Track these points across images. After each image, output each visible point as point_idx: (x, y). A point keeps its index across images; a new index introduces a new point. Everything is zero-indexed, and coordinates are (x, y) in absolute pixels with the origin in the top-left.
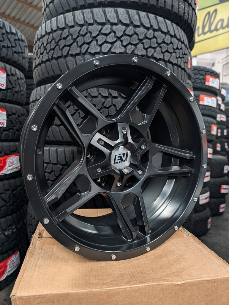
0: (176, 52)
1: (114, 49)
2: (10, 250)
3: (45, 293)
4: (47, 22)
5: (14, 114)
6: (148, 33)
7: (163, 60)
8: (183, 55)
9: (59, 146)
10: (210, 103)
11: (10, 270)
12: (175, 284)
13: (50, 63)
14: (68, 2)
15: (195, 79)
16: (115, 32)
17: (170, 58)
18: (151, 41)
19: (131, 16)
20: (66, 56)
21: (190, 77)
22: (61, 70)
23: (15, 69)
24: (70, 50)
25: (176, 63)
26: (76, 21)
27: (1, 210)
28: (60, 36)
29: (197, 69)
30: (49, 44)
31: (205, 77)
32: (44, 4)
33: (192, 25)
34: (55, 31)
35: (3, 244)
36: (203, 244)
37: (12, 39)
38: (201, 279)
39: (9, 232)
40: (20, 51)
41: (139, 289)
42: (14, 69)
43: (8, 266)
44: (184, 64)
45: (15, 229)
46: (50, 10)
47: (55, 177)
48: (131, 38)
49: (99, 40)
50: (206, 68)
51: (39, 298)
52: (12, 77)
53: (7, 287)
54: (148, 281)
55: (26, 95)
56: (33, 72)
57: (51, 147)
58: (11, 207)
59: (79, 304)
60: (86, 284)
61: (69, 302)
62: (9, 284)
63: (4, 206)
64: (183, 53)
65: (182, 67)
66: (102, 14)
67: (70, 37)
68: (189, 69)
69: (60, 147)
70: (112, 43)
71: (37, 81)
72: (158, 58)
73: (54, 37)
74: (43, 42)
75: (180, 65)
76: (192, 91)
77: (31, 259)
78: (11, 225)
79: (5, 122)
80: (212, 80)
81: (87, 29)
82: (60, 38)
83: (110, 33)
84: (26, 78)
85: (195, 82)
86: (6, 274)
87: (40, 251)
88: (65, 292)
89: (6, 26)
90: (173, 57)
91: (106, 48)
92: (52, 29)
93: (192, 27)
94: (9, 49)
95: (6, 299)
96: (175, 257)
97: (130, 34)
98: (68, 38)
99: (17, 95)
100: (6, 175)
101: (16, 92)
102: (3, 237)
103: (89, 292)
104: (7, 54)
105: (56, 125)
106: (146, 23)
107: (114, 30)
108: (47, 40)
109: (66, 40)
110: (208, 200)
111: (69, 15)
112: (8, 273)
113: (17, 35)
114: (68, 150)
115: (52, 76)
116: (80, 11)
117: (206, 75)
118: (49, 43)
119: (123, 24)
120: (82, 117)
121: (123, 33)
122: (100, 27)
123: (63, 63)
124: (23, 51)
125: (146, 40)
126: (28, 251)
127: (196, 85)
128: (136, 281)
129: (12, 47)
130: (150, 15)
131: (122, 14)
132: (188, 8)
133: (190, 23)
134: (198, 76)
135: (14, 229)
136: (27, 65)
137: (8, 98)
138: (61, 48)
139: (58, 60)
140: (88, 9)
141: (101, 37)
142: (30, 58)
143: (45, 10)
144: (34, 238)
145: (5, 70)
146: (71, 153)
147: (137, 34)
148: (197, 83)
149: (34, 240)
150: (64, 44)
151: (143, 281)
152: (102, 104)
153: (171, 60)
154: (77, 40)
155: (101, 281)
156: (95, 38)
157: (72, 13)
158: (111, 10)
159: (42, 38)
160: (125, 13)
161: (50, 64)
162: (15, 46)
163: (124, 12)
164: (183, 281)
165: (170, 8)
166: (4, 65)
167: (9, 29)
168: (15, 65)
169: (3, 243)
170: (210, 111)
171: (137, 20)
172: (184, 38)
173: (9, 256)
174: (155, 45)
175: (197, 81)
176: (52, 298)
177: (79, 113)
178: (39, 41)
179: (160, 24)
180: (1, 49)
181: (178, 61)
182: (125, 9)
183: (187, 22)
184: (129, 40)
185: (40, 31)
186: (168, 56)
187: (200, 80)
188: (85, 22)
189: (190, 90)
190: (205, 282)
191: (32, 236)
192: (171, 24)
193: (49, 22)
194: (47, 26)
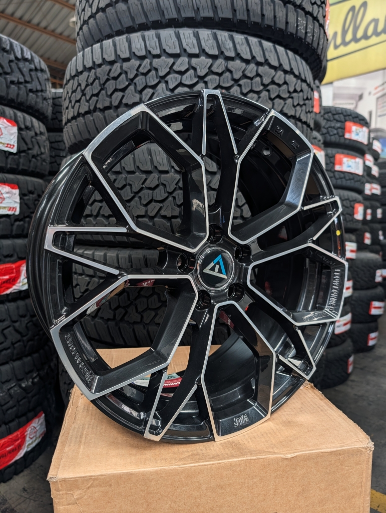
0: (292, 98)
2: (30, 411)
3: (98, 473)
4: (86, 50)
5: (31, 192)
6: (248, 69)
8: (304, 100)
9: (108, 249)
10: (352, 169)
11: (30, 442)
12: (283, 458)
13: (92, 116)
14: (120, 17)
15: (327, 129)
16: (195, 69)
17: (283, 107)
18: (253, 81)
19: (220, 41)
20: (117, 107)
21: (317, 127)
23: (31, 119)
24: (123, 96)
25: (293, 114)
26: (133, 50)
27: (14, 348)
28: (108, 75)
29: (330, 112)
30: (90, 87)
31: (344, 125)
32: (80, 19)
33: (319, 51)
34: (100, 66)
35: (18, 402)
36: (327, 401)
37: (25, 70)
38: (321, 451)
39: (28, 383)
40: (39, 88)
41: (231, 466)
42: (29, 119)
43: (28, 436)
44: (306, 115)
45: (38, 378)
46: (89, 28)
48: (221, 78)
49: (170, 82)
50: (346, 110)
51: (90, 480)
52: (26, 132)
53: (26, 469)
54: (244, 453)
55: (49, 159)
56: (64, 128)
57: (96, 250)
58: (30, 343)
59: (146, 488)
60: (155, 459)
61: (132, 485)
62: (29, 465)
63: (19, 341)
64: (305, 98)
65: (303, 120)
66: (174, 39)
67: (123, 76)
68: (316, 113)
70: (191, 86)
71: (70, 144)
73: (98, 75)
74: (80, 82)
75: (299, 117)
76: (322, 150)
77: (73, 426)
78: (31, 371)
79: (18, 206)
80: (356, 130)
81: (151, 64)
83: (187, 70)
84: (49, 130)
85: (328, 132)
86: (24, 450)
87: (85, 413)
88: (127, 471)
89: (15, 47)
90: (288, 105)
92: (94, 62)
93: (320, 54)
94: (21, 86)
95: (26, 489)
97: (220, 71)
98: (120, 78)
99: (36, 161)
100: (20, 292)
101: (33, 156)
102: (19, 391)
103: (161, 470)
104: (18, 95)
105: (103, 216)
106: (245, 53)
107: (194, 65)
108: (86, 80)
109: (118, 81)
110: (348, 327)
111: (121, 40)
112: (28, 447)
113: (33, 63)
114: (122, 255)
116: (139, 34)
117: (346, 121)
118: (89, 84)
119: (209, 56)
120: (145, 203)
121: (208, 70)
122: (171, 60)
124: (44, 88)
125: (246, 80)
126: (67, 414)
127: (329, 138)
129: (26, 82)
130: (250, 38)
131: (206, 38)
132: (312, 24)
133: (316, 48)
134: (333, 124)
135: (36, 377)
136: (49, 111)
137: (21, 167)
138: (109, 93)
139: (104, 112)
140: (151, 30)
141: (174, 77)
142: (54, 96)
143: (81, 28)
144: (74, 395)
145: (14, 121)
146: (127, 261)
147: (231, 72)
148: (331, 136)
149: (74, 397)
150: (114, 87)
151: (237, 454)
152: (176, 184)
153: (285, 111)
154: (136, 80)
155: (176, 456)
156: (163, 77)
157: (127, 37)
158: (189, 34)
159: (78, 76)
160: (211, 38)
161: (92, 118)
162: (30, 80)
163: (210, 35)
164: (294, 453)
165: (283, 27)
166: (14, 112)
167: (20, 52)
168: (30, 111)
169: (19, 400)
170: (352, 181)
171: (230, 48)
172: (306, 72)
173: (29, 421)
174: (259, 87)
175: (332, 131)
176: (108, 479)
177: (140, 198)
178: (74, 80)
179: (267, 53)
180: (8, 87)
181: (296, 111)
182: (210, 30)
183: (311, 47)
184: (218, 81)
185: (75, 63)
186: (280, 104)
187: (335, 129)
188: (148, 52)
189: (319, 149)
190: (326, 454)
191: (71, 391)
192: (284, 52)
193: (89, 50)
194: (85, 57)
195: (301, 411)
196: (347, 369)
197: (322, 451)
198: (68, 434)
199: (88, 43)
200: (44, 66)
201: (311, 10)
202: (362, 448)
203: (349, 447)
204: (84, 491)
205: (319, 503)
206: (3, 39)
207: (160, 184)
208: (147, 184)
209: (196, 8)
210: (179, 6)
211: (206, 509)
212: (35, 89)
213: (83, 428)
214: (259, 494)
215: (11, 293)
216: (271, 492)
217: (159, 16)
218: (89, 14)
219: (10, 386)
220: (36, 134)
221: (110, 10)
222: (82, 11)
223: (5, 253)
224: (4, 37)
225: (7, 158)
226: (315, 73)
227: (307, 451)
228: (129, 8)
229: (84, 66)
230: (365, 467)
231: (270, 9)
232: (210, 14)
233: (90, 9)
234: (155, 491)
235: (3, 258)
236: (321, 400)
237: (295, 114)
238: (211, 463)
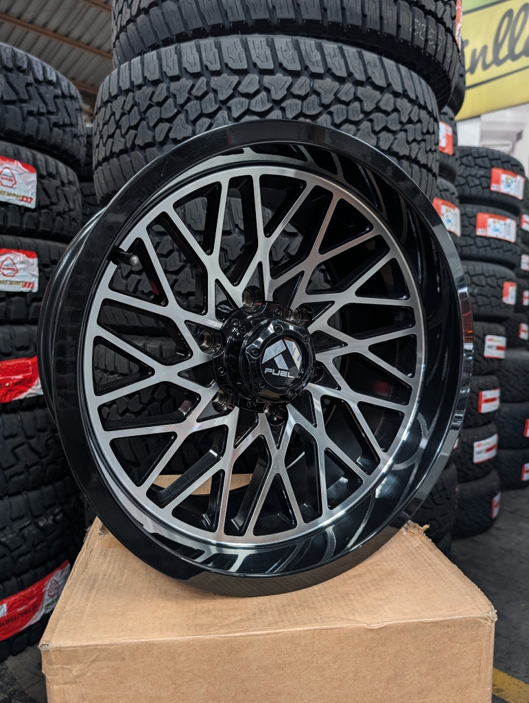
0: (406, 131)
2: (50, 559)
3: (107, 642)
4: (121, 66)
6: (343, 90)
8: (422, 133)
9: (150, 338)
10: (500, 233)
11: (50, 602)
12: (366, 629)
13: (130, 156)
14: (167, 21)
15: (466, 178)
16: (268, 91)
17: (392, 144)
18: (349, 107)
19: (303, 52)
20: (162, 144)
23: (55, 162)
24: (170, 129)
25: (407, 153)
26: (184, 66)
27: (29, 473)
28: (150, 99)
29: (471, 155)
30: (127, 116)
31: (491, 172)
32: (116, 25)
33: (446, 67)
34: (140, 87)
35: (34, 546)
37: (48, 97)
39: (47, 521)
40: (67, 121)
41: (292, 637)
42: (54, 163)
43: (47, 593)
44: (426, 155)
45: (61, 515)
46: (127, 37)
47: (141, 406)
48: (304, 102)
49: (233, 108)
50: (493, 152)
51: (95, 651)
52: (49, 181)
54: (312, 621)
55: (81, 218)
56: (93, 174)
58: (51, 467)
59: (173, 664)
60: (188, 625)
61: (153, 659)
63: (36, 464)
64: (425, 131)
65: (422, 163)
66: (240, 49)
67: (171, 101)
68: (448, 155)
69: (151, 340)
70: (263, 114)
71: (102, 195)
73: (137, 100)
74: (114, 110)
75: (416, 158)
76: (457, 206)
77: (82, 577)
78: (52, 506)
79: (36, 281)
80: (507, 179)
81: (208, 83)
82: (149, 102)
83: (257, 92)
84: (82, 179)
85: (467, 183)
86: (41, 611)
87: (101, 560)
88: (146, 640)
89: (34, 66)
90: (400, 140)
92: (132, 83)
93: (447, 70)
94: (43, 118)
96: (376, 576)
97: (303, 93)
98: (167, 104)
99: (62, 220)
100: (39, 397)
101: (59, 214)
102: (35, 532)
103: (193, 640)
104: (38, 130)
106: (339, 68)
107: (267, 85)
108: (121, 106)
109: (163, 108)
110: (493, 453)
111: (168, 51)
112: (46, 608)
113: (59, 87)
116: (192, 43)
117: (492, 167)
118: (126, 112)
119: (287, 72)
121: (286, 92)
122: (236, 79)
124: (74, 121)
125: (339, 106)
126: (78, 560)
127: (467, 191)
128: (289, 621)
129: (49, 113)
130: (346, 48)
131: (284, 48)
132: (435, 28)
133: (441, 62)
134: (474, 171)
135: (58, 514)
137: (41, 228)
138: (151, 125)
139: (145, 150)
140: (210, 38)
141: (239, 101)
143: (117, 37)
144: (91, 534)
145: (32, 165)
147: (318, 94)
148: (471, 187)
149: (89, 539)
150: (159, 117)
151: (302, 622)
153: (395, 148)
154: (187, 107)
155: (218, 621)
156: (224, 102)
157: (176, 48)
158: (261, 42)
159: (111, 102)
160: (290, 48)
161: (129, 159)
162: (55, 111)
163: (289, 44)
164: (383, 622)
165: (393, 32)
166: (32, 153)
167: (41, 72)
168: (55, 152)
169: (36, 544)
170: (501, 250)
171: (317, 62)
172: (427, 96)
173: (49, 572)
174: (358, 116)
175: (472, 181)
176: (120, 651)
178: (106, 107)
179: (369, 69)
180: (24, 120)
181: (411, 149)
182: (290, 37)
183: (434, 60)
184: (299, 107)
185: (108, 85)
186: (388, 138)
187: (477, 178)
188: (204, 68)
189: (452, 205)
190: (429, 625)
192: (395, 68)
193: (126, 66)
194: (121, 76)
195: (401, 565)
196: (491, 512)
197: (423, 620)
198: (75, 586)
199: (126, 58)
200: (74, 91)
201: (433, 9)
202: (481, 618)
203: (461, 617)
204: (86, 665)
205: (419, 693)
206: (19, 55)
209: (271, 7)
210: (247, 3)
211: (257, 697)
212: (61, 123)
213: (95, 580)
214: (333, 679)
215: (25, 398)
216: (349, 676)
217: (220, 18)
218: (128, 17)
219: (23, 525)
220: (63, 184)
221: (154, 11)
222: (119, 14)
223: (18, 345)
224: (20, 52)
225: (22, 215)
226: (443, 98)
227: (402, 619)
228: (179, 8)
229: (119, 88)
230: (484, 645)
231: (374, 7)
232: (292, 15)
233: (129, 10)
234: (186, 669)
235: (15, 351)
236: (431, 550)
237: (410, 153)
238: (265, 632)
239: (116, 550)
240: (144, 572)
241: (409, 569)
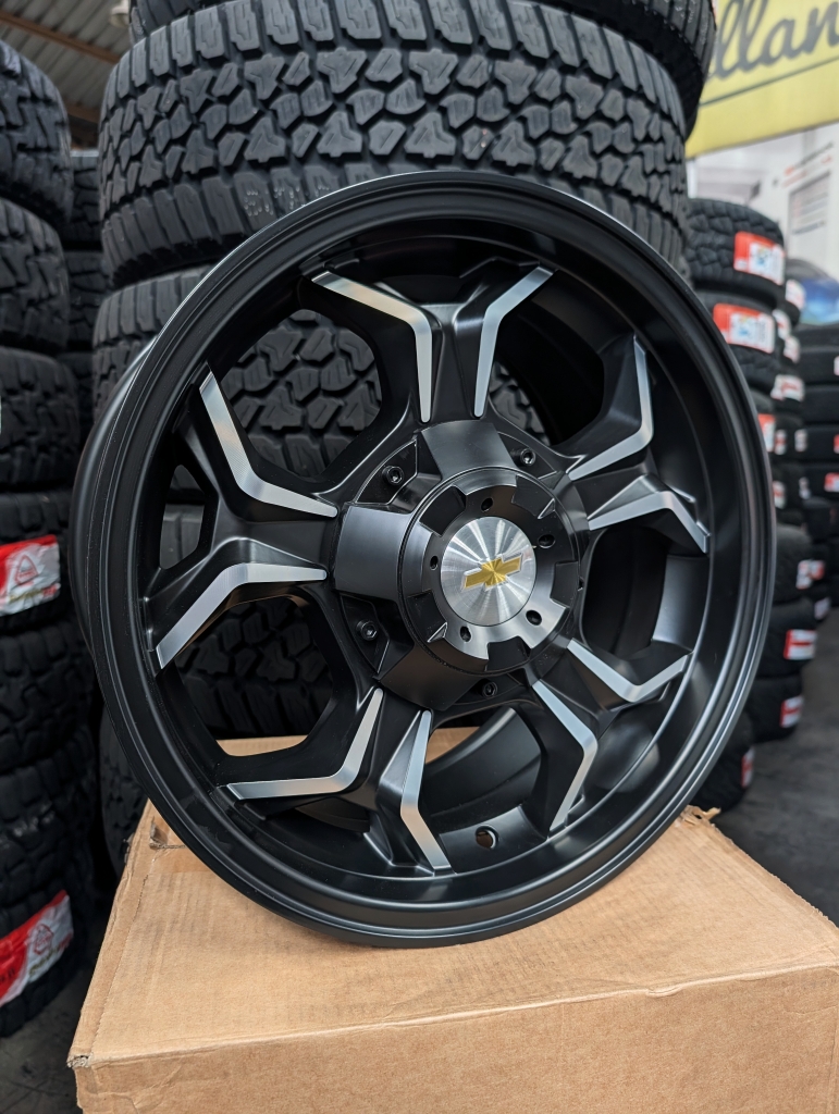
0: (641, 154)
1: (416, 142)
3: (195, 1046)
4: (153, 34)
6: (543, 81)
7: (598, 183)
8: (668, 162)
10: (751, 338)
12: (649, 998)
13: (171, 193)
15: (696, 248)
16: (417, 77)
17: (621, 176)
18: (552, 111)
19: (476, 13)
20: (231, 170)
22: (213, 222)
23: (24, 215)
24: (246, 143)
25: (644, 194)
26: (270, 31)
28: (209, 91)
29: (704, 211)
30: (166, 120)
31: (734, 240)
33: (699, 51)
34: (188, 69)
36: (740, 853)
38: (739, 977)
40: (41, 142)
41: (523, 1020)
42: (20, 215)
44: (670, 198)
48: (479, 99)
49: (358, 107)
50: (737, 207)
51: (175, 1063)
52: (14, 245)
54: (553, 989)
55: (67, 313)
56: (103, 227)
59: (314, 1078)
60: (337, 1007)
61: (279, 1072)
64: (669, 156)
65: (665, 210)
66: (368, 4)
67: (246, 93)
70: (409, 119)
71: (119, 262)
72: (578, 174)
73: (183, 92)
74: (141, 111)
75: (657, 201)
77: (134, 927)
80: (759, 252)
81: (312, 63)
83: (399, 80)
85: (698, 257)
87: (164, 894)
88: (266, 1039)
90: (633, 170)
91: (384, 137)
92: (173, 62)
93: (699, 57)
96: (644, 902)
97: (477, 83)
98: (238, 99)
99: (37, 313)
101: (31, 303)
103: (350, 1033)
106: (535, 42)
107: (415, 68)
108: (154, 104)
109: (231, 106)
111: (240, 8)
113: (25, 82)
115: (180, 246)
117: (736, 231)
118: (164, 115)
119: (450, 46)
121: (448, 81)
122: (361, 56)
123: (221, 196)
125: (535, 107)
126: (120, 896)
127: (699, 269)
128: (513, 990)
129: (10, 126)
130: (546, 9)
131: (443, 6)
133: (692, 41)
134: (709, 238)
138: (212, 135)
139: (200, 182)
141: (368, 96)
142: (79, 167)
144: (137, 849)
147: (502, 86)
148: (704, 264)
149: (136, 855)
150: (224, 122)
151: (536, 991)
153: (627, 183)
154: (275, 104)
155: (388, 997)
156: (341, 97)
160: (453, 5)
161: (170, 198)
162: (20, 123)
164: (676, 983)
168: (22, 196)
170: (751, 366)
171: (499, 30)
172: (671, 98)
174: (568, 125)
175: (706, 254)
176: (220, 1060)
177: (289, 385)
178: (125, 106)
179: (584, 45)
181: (649, 186)
183: (682, 39)
184: (471, 108)
185: (128, 67)
186: (615, 166)
187: (714, 250)
188: (304, 35)
190: (752, 984)
191: (129, 841)
192: (623, 46)
193: (160, 34)
194: (152, 51)
195: (682, 880)
196: (741, 777)
198: (123, 944)
200: (52, 90)
202: (836, 967)
203: (805, 967)
204: (159, 1089)
207: (338, 353)
208: (307, 351)
212: (31, 145)
213: (159, 932)
214: (591, 1085)
216: (619, 1079)
220: (37, 251)
227: (707, 977)
229: (150, 72)
234: (338, 1085)
236: (727, 852)
237: (648, 193)
238: (475, 1013)
239: (189, 875)
240: (244, 913)
241: (698, 886)
